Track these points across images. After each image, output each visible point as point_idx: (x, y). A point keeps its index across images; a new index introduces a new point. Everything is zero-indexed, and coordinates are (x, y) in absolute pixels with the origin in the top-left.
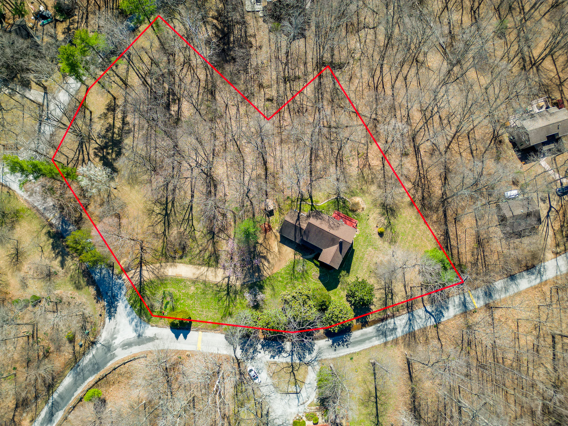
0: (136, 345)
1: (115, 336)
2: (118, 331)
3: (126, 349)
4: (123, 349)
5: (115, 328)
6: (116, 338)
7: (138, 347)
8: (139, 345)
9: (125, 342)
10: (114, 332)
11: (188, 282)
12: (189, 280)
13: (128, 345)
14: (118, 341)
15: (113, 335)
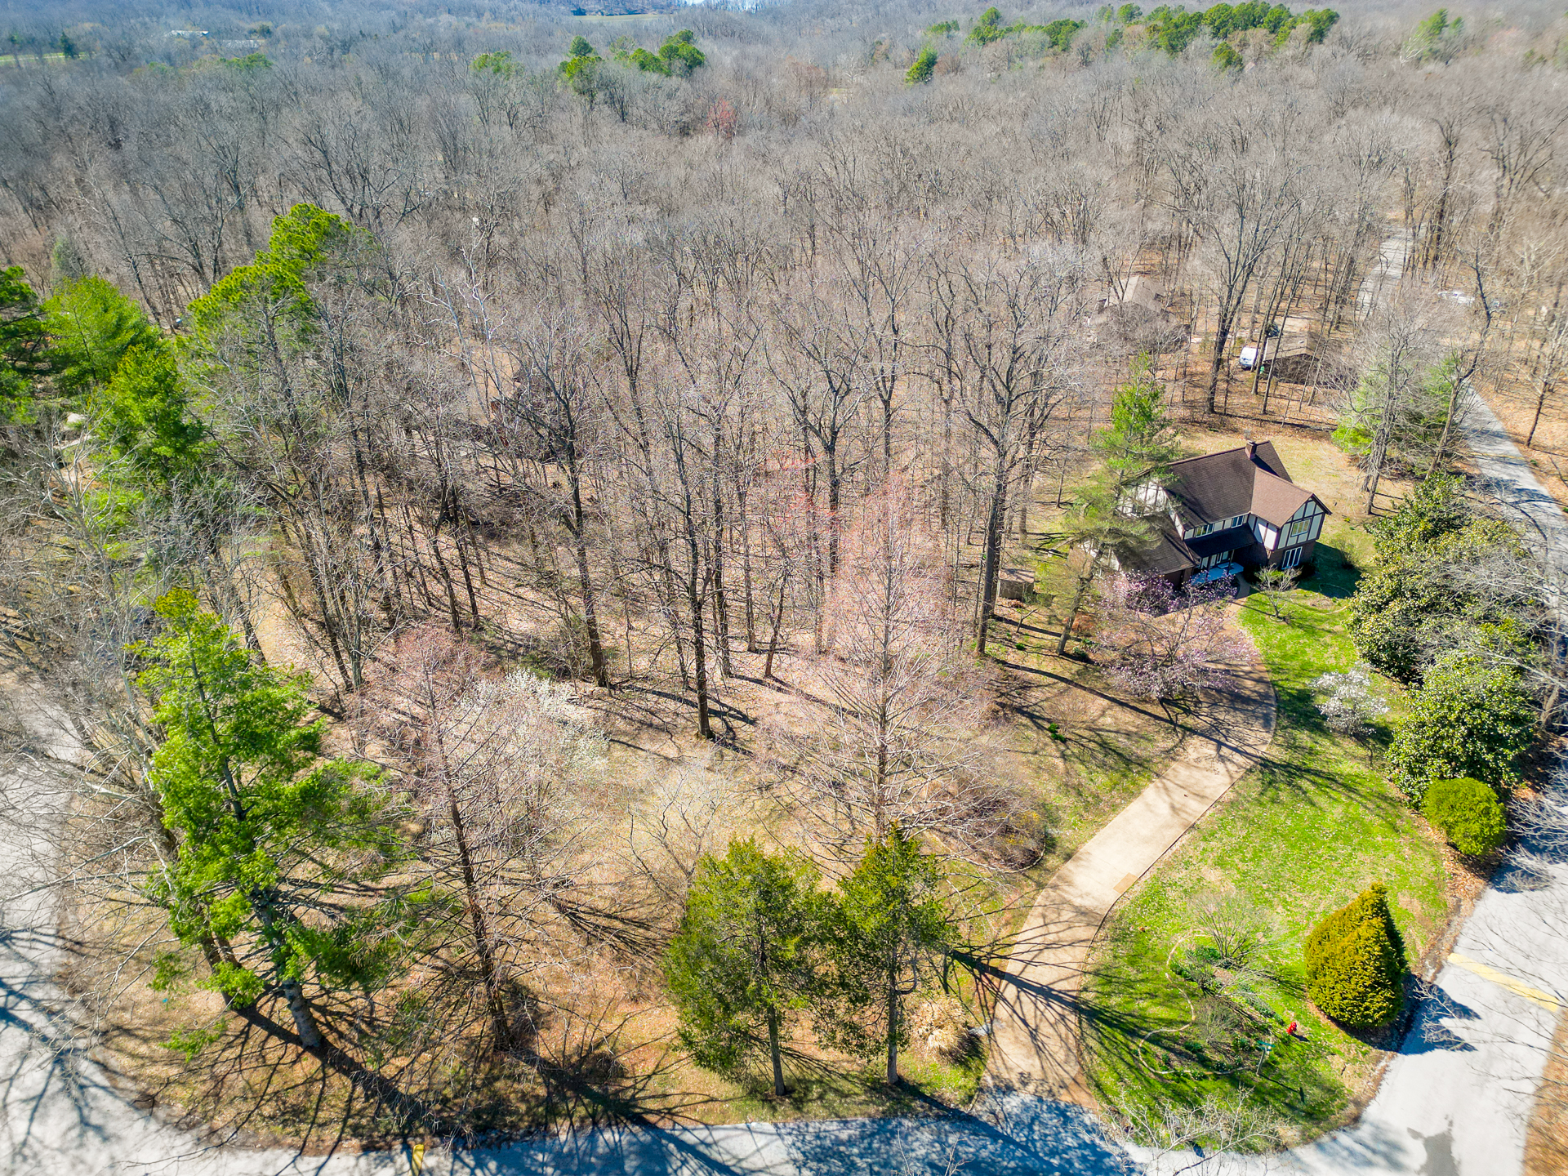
11: (1176, 876)
12: (1169, 864)
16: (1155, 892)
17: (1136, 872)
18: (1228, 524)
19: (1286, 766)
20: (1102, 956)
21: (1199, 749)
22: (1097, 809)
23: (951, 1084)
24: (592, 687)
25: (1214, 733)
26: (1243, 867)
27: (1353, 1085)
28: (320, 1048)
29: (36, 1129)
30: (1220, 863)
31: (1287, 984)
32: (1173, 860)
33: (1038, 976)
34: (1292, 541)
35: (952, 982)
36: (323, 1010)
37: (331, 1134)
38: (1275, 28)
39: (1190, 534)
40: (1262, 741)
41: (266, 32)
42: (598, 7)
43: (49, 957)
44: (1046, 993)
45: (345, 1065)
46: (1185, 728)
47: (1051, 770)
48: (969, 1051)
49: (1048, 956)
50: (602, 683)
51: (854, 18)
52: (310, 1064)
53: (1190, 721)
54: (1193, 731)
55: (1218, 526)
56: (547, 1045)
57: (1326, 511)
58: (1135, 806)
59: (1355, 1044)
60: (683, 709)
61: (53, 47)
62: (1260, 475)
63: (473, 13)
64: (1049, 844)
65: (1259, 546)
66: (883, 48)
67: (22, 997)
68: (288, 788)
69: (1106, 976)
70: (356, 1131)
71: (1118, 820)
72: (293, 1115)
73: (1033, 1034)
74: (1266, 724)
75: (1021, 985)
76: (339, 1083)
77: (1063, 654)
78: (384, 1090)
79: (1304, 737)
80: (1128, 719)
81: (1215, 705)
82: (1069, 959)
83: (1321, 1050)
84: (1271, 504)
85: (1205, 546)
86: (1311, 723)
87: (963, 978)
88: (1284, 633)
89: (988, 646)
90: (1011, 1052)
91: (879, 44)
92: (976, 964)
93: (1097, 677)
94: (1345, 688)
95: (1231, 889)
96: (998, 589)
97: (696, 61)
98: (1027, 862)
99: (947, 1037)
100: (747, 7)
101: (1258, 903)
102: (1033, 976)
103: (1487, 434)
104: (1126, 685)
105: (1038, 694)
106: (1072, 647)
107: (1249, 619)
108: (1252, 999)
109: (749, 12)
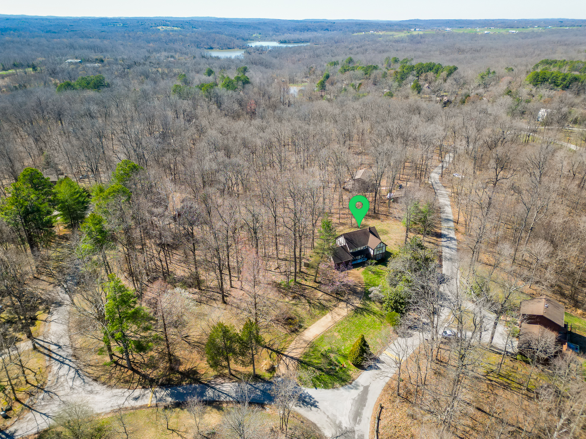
0: (362, 409)
1: (337, 422)
2: (334, 416)
3: (360, 420)
4: (359, 424)
5: (328, 417)
6: (340, 423)
7: (365, 408)
8: (365, 406)
9: (352, 416)
10: (332, 420)
11: (328, 334)
12: (327, 332)
13: (357, 416)
14: (346, 423)
15: (335, 423)
16: (322, 338)
17: (318, 333)
18: (362, 248)
19: (362, 309)
20: (307, 350)
21: (342, 305)
22: (314, 318)
23: (267, 376)
24: (197, 290)
25: (347, 301)
26: (344, 332)
27: (354, 376)
28: (132, 369)
29: (74, 383)
30: (339, 332)
31: (345, 357)
32: (329, 330)
33: (291, 355)
34: (378, 253)
35: (272, 356)
36: (133, 362)
37: (136, 385)
38: (437, 72)
39: (351, 251)
40: (358, 303)
41: (102, 61)
42: (218, 46)
43: (71, 351)
44: (292, 358)
45: (138, 373)
46: (340, 299)
47: (305, 309)
48: (272, 369)
49: (295, 351)
50: (200, 289)
51: (306, 54)
52: (130, 372)
53: (342, 298)
54: (342, 301)
55: (359, 249)
56: (182, 368)
57: (386, 245)
58: (324, 317)
59: (356, 369)
60: (219, 295)
61: (29, 67)
62: (371, 237)
63: (173, 51)
64: (300, 327)
65: (369, 253)
66: (313, 70)
67: (66, 359)
68: (130, 311)
69: (306, 355)
70: (141, 384)
71: (318, 322)
72: (127, 382)
73: (287, 366)
74: (360, 299)
75: (287, 356)
76: (137, 376)
77: (315, 282)
78: (145, 377)
79: (368, 302)
80: (327, 297)
81: (349, 294)
82: (299, 351)
83: (349, 370)
84: (372, 243)
85: (355, 254)
86: (370, 299)
87: (275, 355)
88: (372, 276)
89: (298, 280)
90: (282, 370)
91: (312, 68)
92: (278, 352)
93: (323, 287)
94: (375, 291)
95: (339, 337)
96: (303, 264)
97: (246, 82)
98: (295, 331)
99: (268, 367)
100: (270, 49)
101: (344, 340)
102: (290, 355)
103: (448, 220)
104: (329, 289)
105: (307, 291)
106: (319, 279)
107: (365, 273)
108: (337, 360)
109: (270, 51)
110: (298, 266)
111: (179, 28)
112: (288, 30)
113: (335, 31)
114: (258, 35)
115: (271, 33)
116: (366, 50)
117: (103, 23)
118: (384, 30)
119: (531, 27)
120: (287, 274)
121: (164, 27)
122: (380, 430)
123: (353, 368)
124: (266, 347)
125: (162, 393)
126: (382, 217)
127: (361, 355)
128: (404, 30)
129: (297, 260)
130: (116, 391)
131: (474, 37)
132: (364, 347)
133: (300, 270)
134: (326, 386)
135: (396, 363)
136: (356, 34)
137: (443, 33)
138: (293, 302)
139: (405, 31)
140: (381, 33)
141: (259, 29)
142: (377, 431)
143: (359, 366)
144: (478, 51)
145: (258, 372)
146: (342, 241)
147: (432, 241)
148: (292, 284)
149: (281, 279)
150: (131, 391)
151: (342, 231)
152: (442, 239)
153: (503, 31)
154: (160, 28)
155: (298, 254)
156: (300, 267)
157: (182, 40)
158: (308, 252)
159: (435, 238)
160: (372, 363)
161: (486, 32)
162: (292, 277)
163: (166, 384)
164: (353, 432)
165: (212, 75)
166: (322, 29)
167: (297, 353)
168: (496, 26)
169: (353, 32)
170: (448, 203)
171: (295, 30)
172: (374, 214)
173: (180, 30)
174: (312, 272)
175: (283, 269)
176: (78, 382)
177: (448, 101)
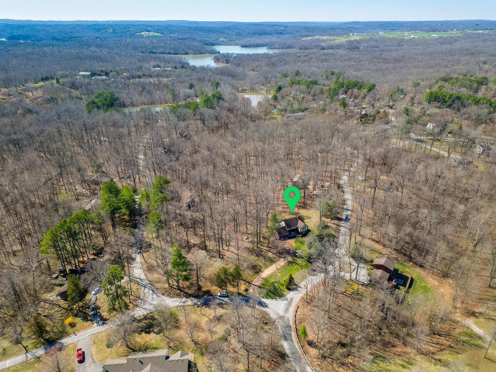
0: (289, 307)
2: (276, 310)
3: (288, 312)
5: (273, 311)
6: (279, 313)
7: (291, 307)
9: (284, 310)
13: (287, 310)
14: (281, 313)
15: (276, 313)
16: (271, 276)
17: (269, 274)
18: (294, 228)
19: (292, 262)
20: (263, 282)
21: (282, 259)
22: (267, 267)
23: (244, 293)
25: (284, 258)
26: (282, 273)
27: (286, 294)
28: (180, 290)
29: (153, 296)
30: (280, 273)
31: (282, 285)
32: (274, 273)
34: (303, 230)
37: (183, 296)
38: (360, 88)
39: (288, 229)
40: (290, 259)
41: (106, 73)
42: (192, 52)
43: (147, 282)
44: (256, 285)
45: (183, 291)
46: (281, 257)
47: (263, 262)
48: (246, 290)
50: (206, 251)
52: (179, 291)
56: (203, 290)
57: (308, 226)
58: (272, 266)
60: (217, 254)
61: (52, 78)
62: (300, 221)
64: (260, 271)
65: (298, 231)
67: (146, 285)
69: (263, 284)
70: (185, 296)
71: (269, 268)
72: (178, 295)
73: (254, 289)
74: (291, 257)
75: (253, 285)
76: (182, 293)
77: (268, 247)
78: (187, 293)
79: (295, 258)
80: (274, 256)
81: (286, 254)
82: (259, 282)
83: (284, 291)
84: (300, 225)
85: (290, 231)
86: (296, 256)
87: (247, 284)
88: (299, 244)
89: (259, 246)
90: (251, 291)
91: (268, 78)
92: (249, 283)
93: (272, 250)
94: (299, 252)
95: (280, 276)
96: (261, 237)
97: (220, 98)
98: (257, 273)
99: (244, 289)
100: (234, 55)
101: (282, 277)
102: (255, 284)
103: (347, 210)
104: (275, 251)
105: (263, 252)
106: (270, 246)
107: (295, 242)
108: (278, 286)
109: (235, 58)
110: (258, 238)
111: (159, 34)
112: (249, 34)
113: (288, 35)
114: (224, 39)
115: (234, 38)
116: (311, 58)
117: (96, 29)
118: (327, 35)
119: (451, 30)
120: (252, 242)
121: (147, 33)
122: (297, 316)
123: (286, 290)
124: (243, 280)
125: (195, 301)
126: (308, 207)
127: (290, 284)
128: (344, 34)
129: (258, 234)
130: (174, 299)
131: (401, 43)
132: (291, 279)
133: (260, 240)
134: (272, 298)
135: (305, 286)
136: (304, 39)
137: (377, 37)
138: (256, 258)
139: (345, 36)
140: (325, 38)
141: (225, 33)
142: (295, 316)
143: (289, 289)
144: (399, 61)
145: (240, 291)
146: (283, 224)
147: (336, 223)
148: (255, 248)
149: (249, 245)
150: (181, 299)
151: (284, 216)
152: (342, 222)
153: (426, 35)
154: (143, 33)
155: (258, 231)
156: (260, 239)
157: (163, 46)
158: (264, 230)
159: (338, 221)
160: (294, 287)
161: (412, 37)
162: (255, 245)
163: (197, 297)
164: (285, 317)
165: (193, 88)
166: (277, 33)
167: (258, 283)
168: (421, 30)
169: (302, 37)
170: (350, 198)
171: (254, 34)
172: (304, 206)
173: (160, 37)
174: (266, 241)
175: (250, 239)
176: (155, 296)
177: (365, 114)
